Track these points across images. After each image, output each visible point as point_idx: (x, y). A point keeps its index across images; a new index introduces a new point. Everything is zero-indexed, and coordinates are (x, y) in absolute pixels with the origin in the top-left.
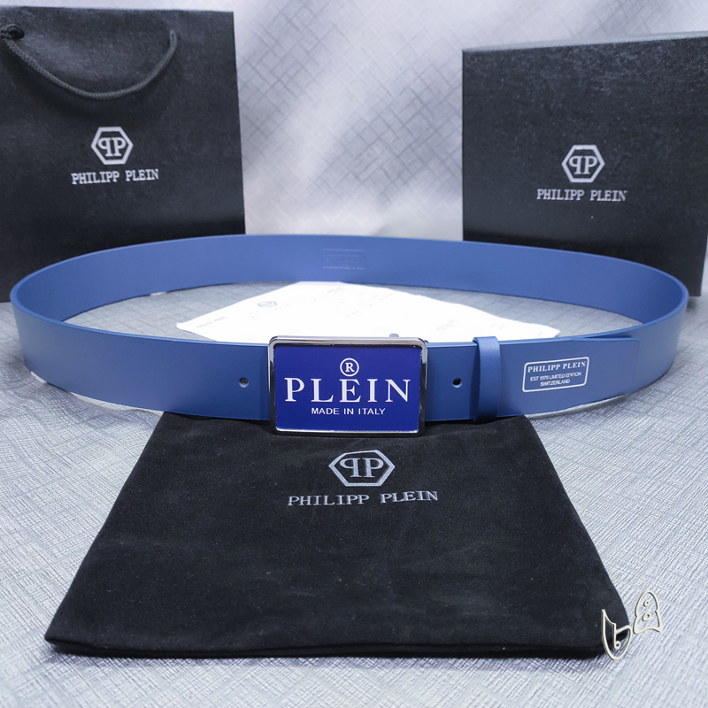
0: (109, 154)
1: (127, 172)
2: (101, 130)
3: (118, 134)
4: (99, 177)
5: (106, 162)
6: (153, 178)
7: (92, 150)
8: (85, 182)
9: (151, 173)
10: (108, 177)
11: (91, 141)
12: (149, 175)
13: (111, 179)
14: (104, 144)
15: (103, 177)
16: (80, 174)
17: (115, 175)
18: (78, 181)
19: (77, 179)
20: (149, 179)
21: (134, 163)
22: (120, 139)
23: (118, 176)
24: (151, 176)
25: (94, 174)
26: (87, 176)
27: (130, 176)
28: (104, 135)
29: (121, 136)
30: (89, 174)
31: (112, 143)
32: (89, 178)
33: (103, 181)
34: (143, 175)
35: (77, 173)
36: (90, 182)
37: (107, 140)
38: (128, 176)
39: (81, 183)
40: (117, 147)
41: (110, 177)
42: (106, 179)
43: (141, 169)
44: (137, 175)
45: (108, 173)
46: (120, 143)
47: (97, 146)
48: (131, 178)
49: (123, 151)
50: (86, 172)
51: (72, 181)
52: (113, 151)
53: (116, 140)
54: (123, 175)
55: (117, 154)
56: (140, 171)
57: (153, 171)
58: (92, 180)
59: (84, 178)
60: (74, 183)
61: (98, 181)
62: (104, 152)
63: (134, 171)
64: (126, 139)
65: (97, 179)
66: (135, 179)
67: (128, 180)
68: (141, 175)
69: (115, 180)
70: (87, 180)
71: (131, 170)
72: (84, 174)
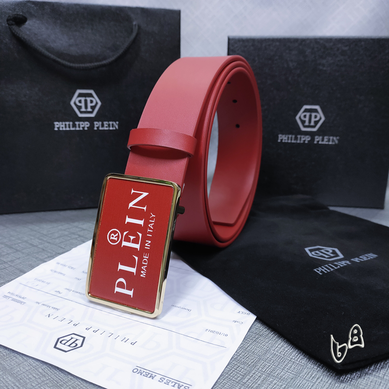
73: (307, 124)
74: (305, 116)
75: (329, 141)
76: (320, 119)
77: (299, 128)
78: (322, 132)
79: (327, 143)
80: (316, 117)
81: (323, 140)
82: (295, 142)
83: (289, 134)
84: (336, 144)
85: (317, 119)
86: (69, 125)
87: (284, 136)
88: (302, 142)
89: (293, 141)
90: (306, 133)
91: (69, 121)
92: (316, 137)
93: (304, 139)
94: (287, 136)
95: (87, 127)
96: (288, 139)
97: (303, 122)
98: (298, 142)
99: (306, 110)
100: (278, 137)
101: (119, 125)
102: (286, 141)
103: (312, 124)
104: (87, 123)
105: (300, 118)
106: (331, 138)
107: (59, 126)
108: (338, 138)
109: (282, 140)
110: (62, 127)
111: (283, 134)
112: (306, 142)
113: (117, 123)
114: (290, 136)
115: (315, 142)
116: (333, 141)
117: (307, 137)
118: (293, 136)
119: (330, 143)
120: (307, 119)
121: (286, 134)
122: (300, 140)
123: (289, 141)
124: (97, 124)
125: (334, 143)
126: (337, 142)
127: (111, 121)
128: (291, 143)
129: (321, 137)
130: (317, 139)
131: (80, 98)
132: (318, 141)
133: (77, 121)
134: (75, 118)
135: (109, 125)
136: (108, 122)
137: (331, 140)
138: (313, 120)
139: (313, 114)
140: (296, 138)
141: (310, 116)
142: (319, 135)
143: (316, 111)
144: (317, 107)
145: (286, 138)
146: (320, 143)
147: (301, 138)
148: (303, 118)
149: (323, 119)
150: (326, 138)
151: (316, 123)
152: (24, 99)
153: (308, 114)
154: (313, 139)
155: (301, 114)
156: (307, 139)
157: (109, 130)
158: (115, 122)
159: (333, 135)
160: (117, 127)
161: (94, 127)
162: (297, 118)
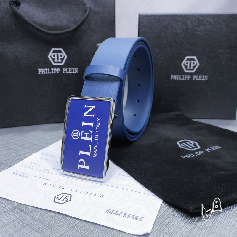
0: (56, 61)
1: (64, 69)
2: (53, 49)
3: (60, 52)
4: (51, 71)
5: (54, 64)
6: (75, 72)
7: (48, 59)
8: (44, 73)
9: (74, 70)
10: (55, 71)
11: (48, 54)
12: (73, 71)
13: (56, 72)
14: (54, 56)
15: (53, 71)
16: (42, 69)
17: (58, 70)
18: (41, 72)
19: (40, 71)
20: (73, 72)
21: (67, 65)
22: (61, 54)
23: (59, 71)
24: (74, 71)
25: (49, 69)
26: (45, 70)
27: (65, 71)
28: (54, 52)
29: (62, 53)
30: (46, 69)
31: (58, 55)
32: (46, 71)
33: (53, 73)
34: (71, 71)
35: (41, 68)
36: (47, 73)
37: (56, 54)
38: (64, 71)
39: (42, 73)
40: (60, 58)
41: (56, 71)
42: (54, 72)
43: (70, 68)
44: (68, 71)
45: (55, 69)
46: (61, 56)
47: (51, 57)
48: (65, 72)
49: (62, 59)
50: (45, 68)
51: (38, 72)
52: (58, 59)
53: (59, 54)
54: (62, 71)
55: (60, 61)
56: (69, 69)
57: (75, 69)
58: (48, 72)
59: (44, 71)
60: (39, 73)
61: (50, 73)
62: (54, 60)
63: (67, 69)
64: (64, 54)
65: (50, 72)
66: (67, 72)
67: (64, 73)
68: (70, 70)
69: (58, 73)
70: (45, 72)
71: (65, 68)
72: (44, 69)
73: (188, 68)
74: (187, 63)
75: (202, 78)
76: (197, 64)
77: (184, 71)
78: (198, 73)
79: (201, 80)
80: (194, 63)
81: (198, 78)
82: (181, 79)
83: (177, 74)
84: (206, 80)
85: (195, 65)
86: (47, 70)
87: (174, 76)
88: (185, 79)
89: (180, 79)
90: (188, 74)
91: (47, 68)
92: (194, 76)
93: (186, 78)
94: (176, 76)
95: (59, 72)
96: (177, 78)
97: (186, 67)
98: (183, 79)
99: (188, 59)
100: (170, 77)
101: (78, 70)
102: (176, 79)
103: (192, 68)
104: (59, 69)
105: (184, 64)
106: (203, 76)
107: (41, 71)
108: (208, 76)
109: (173, 78)
110: (43, 72)
111: (174, 75)
112: (188, 79)
113: (77, 69)
114: (178, 76)
115: (194, 79)
116: (205, 78)
117: (189, 76)
118: (180, 76)
119: (203, 80)
120: (188, 65)
121: (175, 75)
122: (184, 78)
123: (178, 79)
124: (65, 70)
125: (205, 80)
126: (207, 79)
127: (73, 68)
128: (179, 80)
129: (197, 76)
130: (195, 77)
131: (54, 54)
132: (195, 79)
133: (52, 68)
134: (51, 66)
135: (72, 71)
136: (72, 68)
137: (203, 78)
138: (192, 65)
139: (192, 62)
140: (182, 77)
141: (190, 63)
142: (196, 75)
143: (194, 60)
144: (195, 57)
145: (176, 77)
146: (196, 79)
147: (185, 77)
148: (186, 64)
149: (198, 65)
150: (200, 77)
151: (194, 67)
152: (19, 54)
153: (189, 62)
154: (192, 77)
155: (184, 62)
156: (189, 77)
157: (72, 73)
158: (76, 68)
159: (205, 75)
160: (77, 72)
161: (63, 71)
162: (182, 64)
